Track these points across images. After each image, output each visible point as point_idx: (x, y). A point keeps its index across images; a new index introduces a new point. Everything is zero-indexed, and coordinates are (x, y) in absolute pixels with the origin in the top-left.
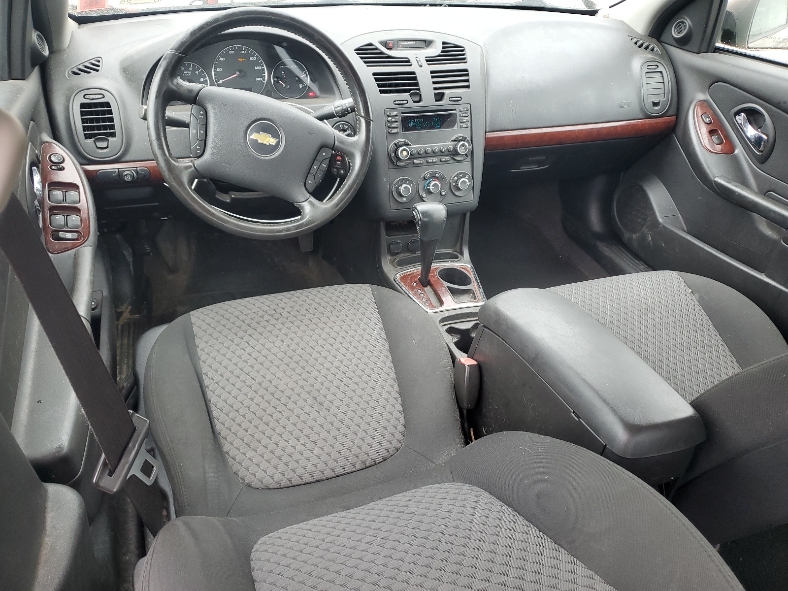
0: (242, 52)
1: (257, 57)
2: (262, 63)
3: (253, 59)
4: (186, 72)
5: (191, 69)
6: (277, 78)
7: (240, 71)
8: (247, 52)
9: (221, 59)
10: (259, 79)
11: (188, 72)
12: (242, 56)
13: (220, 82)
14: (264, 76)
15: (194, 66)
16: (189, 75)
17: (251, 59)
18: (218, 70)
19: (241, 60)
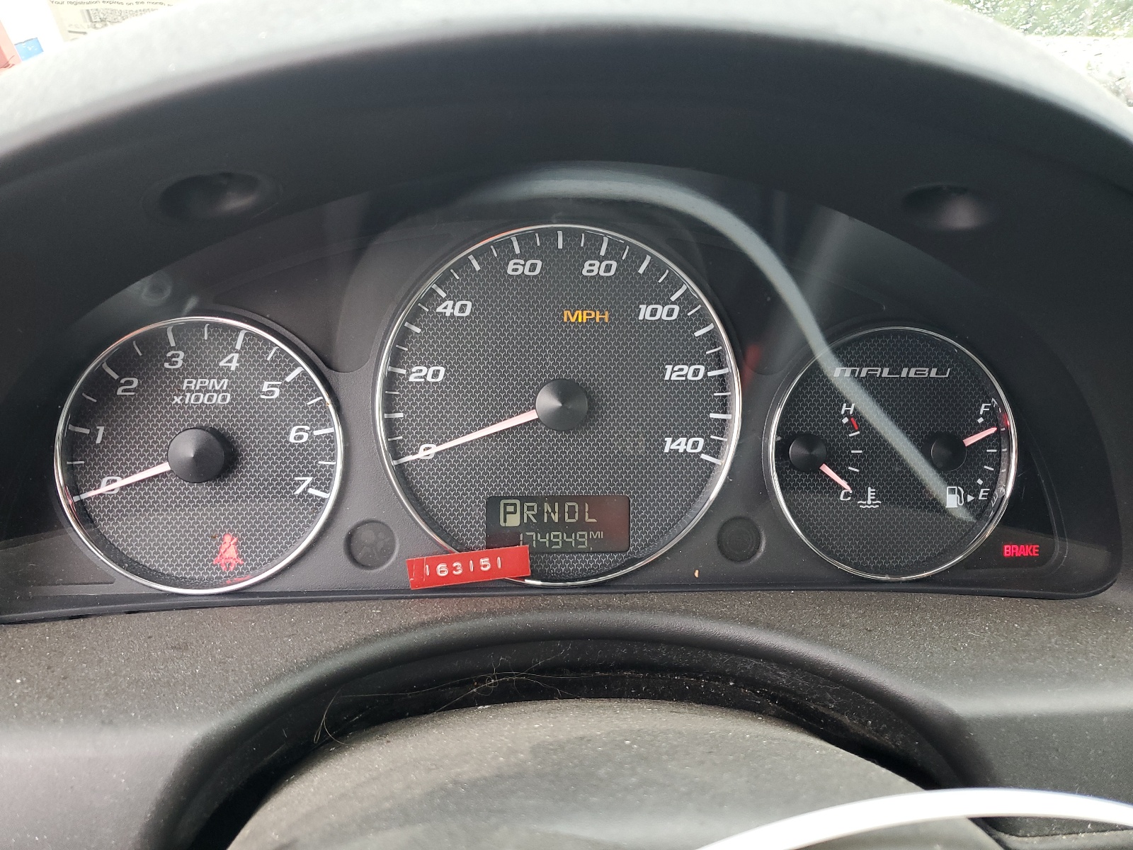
0: (592, 268)
1: (687, 300)
2: (712, 338)
3: (662, 312)
4: (196, 384)
5: (232, 362)
6: (809, 440)
7: (566, 390)
8: (627, 268)
9: (448, 308)
10: (682, 445)
11: (212, 383)
12: (594, 291)
13: (421, 454)
14: (722, 427)
15: (253, 345)
16: (217, 399)
17: (645, 312)
18: (420, 374)
19: (581, 316)
